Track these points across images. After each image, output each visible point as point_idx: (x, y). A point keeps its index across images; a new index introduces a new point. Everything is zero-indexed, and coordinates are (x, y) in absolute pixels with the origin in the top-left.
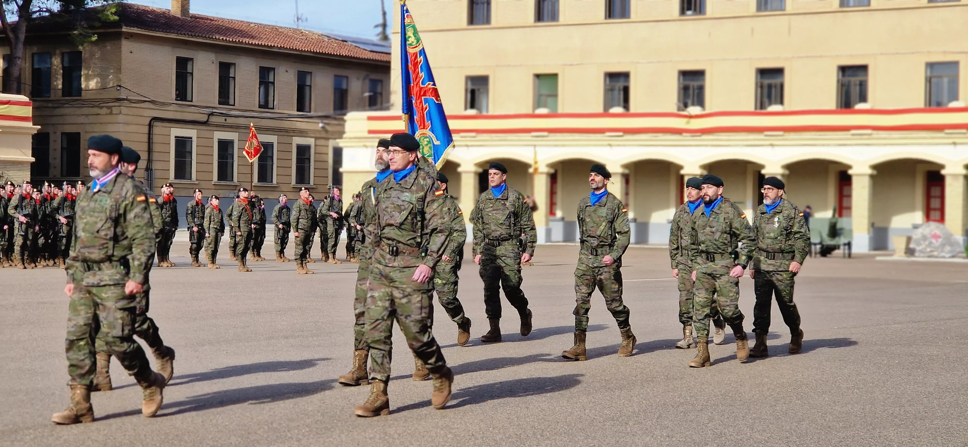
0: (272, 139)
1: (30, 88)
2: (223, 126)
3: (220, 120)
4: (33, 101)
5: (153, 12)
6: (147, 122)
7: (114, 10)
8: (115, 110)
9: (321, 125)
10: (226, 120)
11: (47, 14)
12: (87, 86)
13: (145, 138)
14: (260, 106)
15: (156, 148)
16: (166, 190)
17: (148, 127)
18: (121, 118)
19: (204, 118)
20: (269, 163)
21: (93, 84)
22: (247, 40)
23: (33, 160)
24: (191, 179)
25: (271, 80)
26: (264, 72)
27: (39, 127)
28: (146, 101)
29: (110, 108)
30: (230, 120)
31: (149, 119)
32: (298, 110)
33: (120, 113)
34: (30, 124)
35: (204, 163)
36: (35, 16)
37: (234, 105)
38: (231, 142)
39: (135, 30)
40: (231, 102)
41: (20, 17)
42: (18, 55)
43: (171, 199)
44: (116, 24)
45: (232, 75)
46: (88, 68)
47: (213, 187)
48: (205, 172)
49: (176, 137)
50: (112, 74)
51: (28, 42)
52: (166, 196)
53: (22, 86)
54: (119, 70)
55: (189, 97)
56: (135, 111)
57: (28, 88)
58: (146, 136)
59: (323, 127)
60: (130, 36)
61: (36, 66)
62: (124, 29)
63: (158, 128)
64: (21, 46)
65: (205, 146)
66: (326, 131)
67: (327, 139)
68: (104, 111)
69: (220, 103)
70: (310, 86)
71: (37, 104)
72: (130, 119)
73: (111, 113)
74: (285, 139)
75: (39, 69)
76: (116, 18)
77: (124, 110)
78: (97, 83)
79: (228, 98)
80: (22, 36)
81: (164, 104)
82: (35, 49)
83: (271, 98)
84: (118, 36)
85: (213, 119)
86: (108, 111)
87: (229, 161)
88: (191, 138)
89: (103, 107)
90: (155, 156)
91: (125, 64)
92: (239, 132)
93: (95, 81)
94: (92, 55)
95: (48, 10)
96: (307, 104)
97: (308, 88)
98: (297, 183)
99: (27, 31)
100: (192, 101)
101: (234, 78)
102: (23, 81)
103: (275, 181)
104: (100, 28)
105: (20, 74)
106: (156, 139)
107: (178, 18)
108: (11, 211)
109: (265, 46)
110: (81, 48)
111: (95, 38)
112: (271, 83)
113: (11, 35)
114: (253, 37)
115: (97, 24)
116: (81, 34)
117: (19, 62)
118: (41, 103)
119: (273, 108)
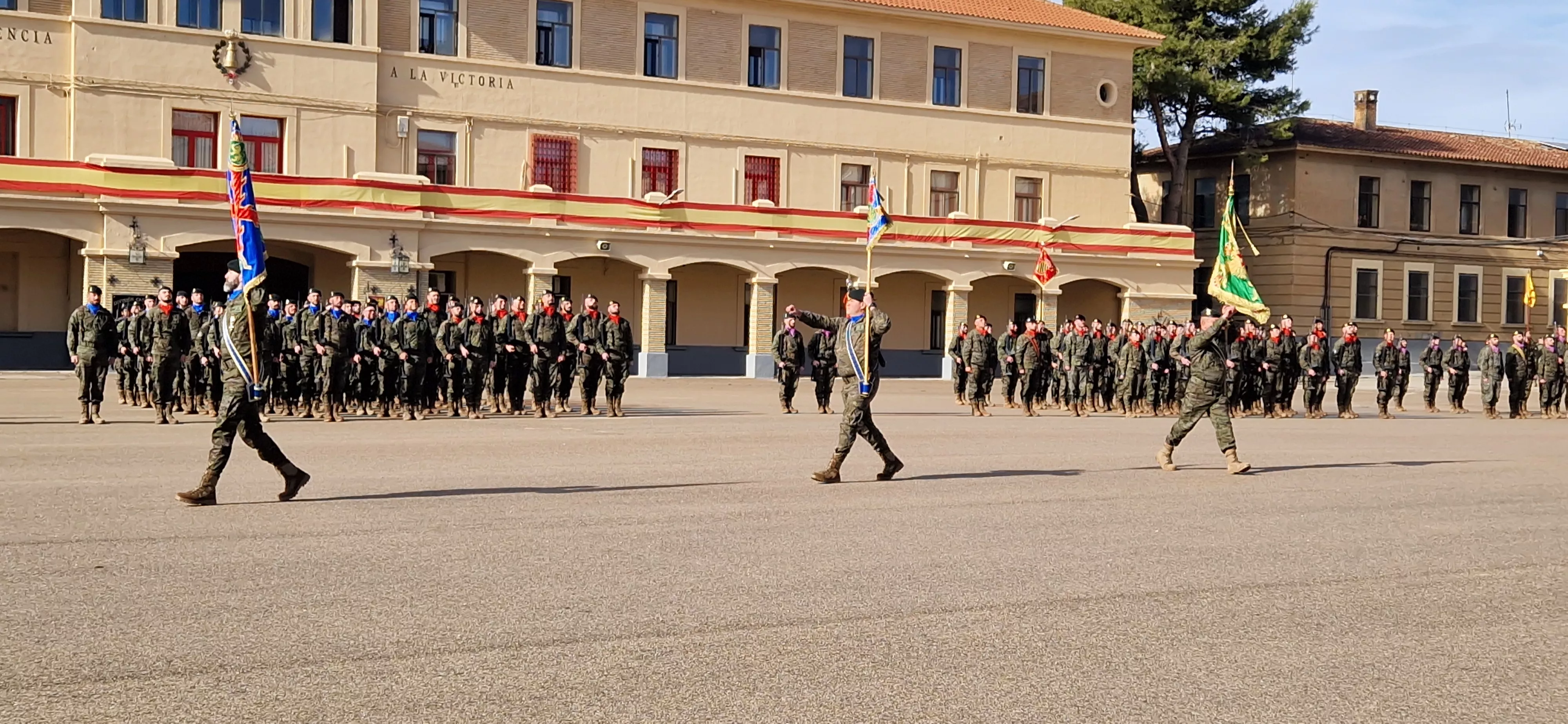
0: (1475, 270)
1: (1192, 217)
2: (1415, 256)
3: (1413, 248)
4: (1196, 232)
5: (1332, 126)
6: (1325, 254)
7: (1287, 126)
8: (1287, 240)
9: (1539, 253)
10: (1418, 248)
11: (1212, 134)
12: (1254, 213)
13: (1322, 271)
14: (1461, 232)
15: (1334, 282)
16: (1348, 330)
17: (1324, 259)
18: (1295, 249)
19: (1392, 247)
20: (1472, 298)
21: (1261, 211)
22: (1444, 154)
23: (1195, 297)
24: (1375, 317)
25: (1475, 200)
26: (1467, 191)
27: (1202, 261)
28: (1323, 229)
29: (1279, 237)
30: (1424, 249)
31: (1327, 249)
32: (1509, 235)
33: (1293, 243)
34: (1192, 258)
35: (1392, 300)
36: (1198, 137)
37: (1429, 231)
38: (1426, 274)
39: (1312, 148)
40: (1426, 227)
41: (1182, 139)
42: (1179, 182)
43: (1355, 339)
44: (1290, 142)
45: (1426, 195)
46: (1256, 194)
47: (1403, 327)
48: (1392, 308)
49: (1358, 269)
50: (1284, 198)
51: (1191, 165)
52: (1347, 336)
53: (1184, 215)
54: (1292, 194)
55: (1374, 223)
56: (1312, 241)
57: (1190, 218)
58: (1323, 269)
59: (1540, 256)
60: (1306, 155)
61: (1198, 194)
62: (1299, 147)
63: (1337, 260)
64: (1183, 171)
65: (1392, 280)
66: (1546, 260)
67: (1549, 269)
68: (1275, 241)
69: (1411, 229)
70: (1525, 206)
71: (1200, 235)
72: (1305, 249)
73: (1283, 244)
74: (1491, 270)
75: (1203, 196)
76: (1290, 134)
77: (1297, 240)
78: (1266, 209)
79: (1422, 223)
80: (1184, 160)
81: (1343, 232)
82: (1198, 174)
83: (1475, 222)
84: (1293, 155)
85: (1403, 248)
86: (1281, 241)
87: (1423, 296)
88: (1376, 270)
89: (1273, 237)
90: (1333, 292)
91: (1299, 187)
92: (1435, 263)
93: (1264, 207)
94: (1261, 178)
95: (1213, 130)
96: (1521, 227)
97: (1522, 209)
98: (1508, 322)
99: (1189, 155)
100: (1377, 227)
101: (1429, 199)
102: (1184, 210)
103: (1479, 320)
104: (1271, 147)
105: (1181, 203)
106: (1334, 271)
107: (1362, 132)
108: (1172, 353)
109: (1468, 160)
110: (1248, 170)
111: (1264, 159)
112: (1475, 203)
113: (1172, 159)
114: (1453, 150)
115: (1269, 143)
116: (1250, 156)
117: (1181, 189)
118: (1204, 234)
119: (1478, 234)
